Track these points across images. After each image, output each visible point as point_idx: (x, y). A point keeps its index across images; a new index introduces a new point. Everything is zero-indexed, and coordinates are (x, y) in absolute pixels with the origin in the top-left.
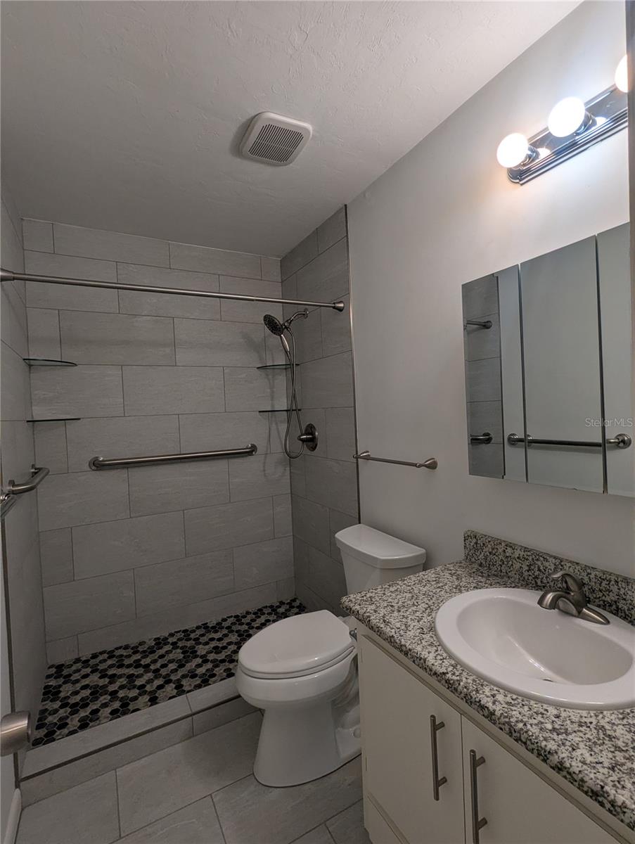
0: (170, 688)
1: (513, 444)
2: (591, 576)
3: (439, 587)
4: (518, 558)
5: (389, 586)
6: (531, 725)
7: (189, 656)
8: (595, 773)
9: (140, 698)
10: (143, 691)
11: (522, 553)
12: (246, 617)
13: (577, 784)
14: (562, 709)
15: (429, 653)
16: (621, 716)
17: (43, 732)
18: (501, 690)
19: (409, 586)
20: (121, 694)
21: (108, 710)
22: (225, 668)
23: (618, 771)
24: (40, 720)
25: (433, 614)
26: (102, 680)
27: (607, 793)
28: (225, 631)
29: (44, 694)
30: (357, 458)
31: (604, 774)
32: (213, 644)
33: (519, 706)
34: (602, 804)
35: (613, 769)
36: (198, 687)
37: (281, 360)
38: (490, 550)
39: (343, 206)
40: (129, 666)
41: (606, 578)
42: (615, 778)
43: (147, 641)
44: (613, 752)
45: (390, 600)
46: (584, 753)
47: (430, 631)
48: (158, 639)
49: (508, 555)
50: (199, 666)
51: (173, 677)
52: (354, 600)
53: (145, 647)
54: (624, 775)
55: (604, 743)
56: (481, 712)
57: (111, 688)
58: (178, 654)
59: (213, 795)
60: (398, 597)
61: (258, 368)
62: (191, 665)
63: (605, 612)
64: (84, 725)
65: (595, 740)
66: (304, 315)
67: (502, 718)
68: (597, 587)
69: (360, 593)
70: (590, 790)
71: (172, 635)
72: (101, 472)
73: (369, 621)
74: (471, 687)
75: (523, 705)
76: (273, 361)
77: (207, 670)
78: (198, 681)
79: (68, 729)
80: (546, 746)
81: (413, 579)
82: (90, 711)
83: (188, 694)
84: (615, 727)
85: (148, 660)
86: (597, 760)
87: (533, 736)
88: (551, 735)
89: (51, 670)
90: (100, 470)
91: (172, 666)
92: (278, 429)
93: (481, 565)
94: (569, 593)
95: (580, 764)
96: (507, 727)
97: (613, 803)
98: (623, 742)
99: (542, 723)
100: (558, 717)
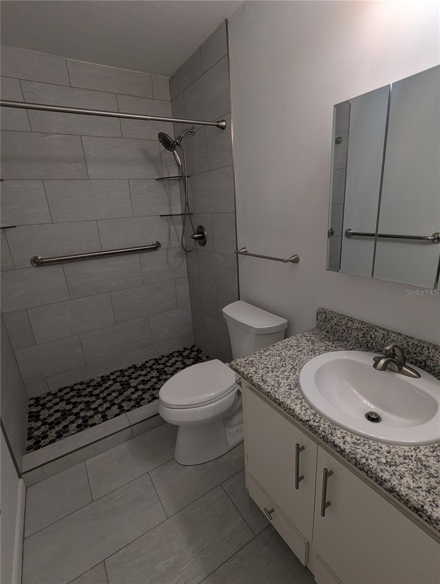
0: (115, 409)
1: (349, 237)
2: (409, 344)
3: (299, 351)
4: (356, 329)
5: (264, 351)
6: (371, 460)
7: (125, 387)
8: (417, 496)
9: (95, 416)
10: (97, 412)
11: (360, 326)
12: (162, 359)
13: (403, 502)
14: (391, 446)
15: (296, 405)
16: (432, 450)
17: (32, 442)
18: (348, 433)
19: (278, 351)
20: (82, 414)
21: (75, 425)
22: (151, 393)
23: (433, 493)
24: (29, 434)
25: (297, 373)
26: (68, 406)
27: (426, 510)
28: (148, 370)
29: (29, 417)
30: (237, 254)
31: (423, 496)
32: (141, 378)
33: (361, 445)
34: (421, 516)
35: (428, 491)
36: (134, 407)
37: (175, 173)
38: (336, 323)
39: (223, 20)
40: (85, 396)
41: (421, 345)
42: (430, 499)
43: (95, 379)
44: (428, 478)
45: (265, 363)
46: (408, 480)
47: (295, 387)
48: (103, 376)
49: (349, 326)
50: (133, 393)
51: (116, 402)
52: (240, 364)
53: (94, 383)
54: (437, 496)
55: (421, 471)
56: (335, 449)
57: (75, 411)
58: (118, 386)
59: (150, 472)
60: (271, 360)
61: (156, 179)
62: (127, 393)
63: (416, 367)
64: (59, 436)
65: (416, 469)
66: (192, 133)
67: (350, 454)
68: (412, 351)
69: (244, 357)
70: (413, 507)
71: (112, 374)
72: (41, 268)
73: (252, 380)
74: (327, 431)
75: (364, 444)
76: (168, 173)
77: (139, 396)
78: (133, 403)
79: (49, 439)
80: (382, 476)
81: (281, 345)
82: (62, 426)
83: (127, 413)
84: (428, 458)
85: (98, 391)
86: (417, 485)
87: (372, 468)
88: (385, 467)
89: (31, 401)
90: (41, 266)
91: (115, 394)
92: (175, 228)
93: (328, 332)
94: (394, 357)
95: (407, 490)
96: (354, 461)
97: (430, 517)
98: (435, 470)
99: (379, 458)
100: (389, 452)
